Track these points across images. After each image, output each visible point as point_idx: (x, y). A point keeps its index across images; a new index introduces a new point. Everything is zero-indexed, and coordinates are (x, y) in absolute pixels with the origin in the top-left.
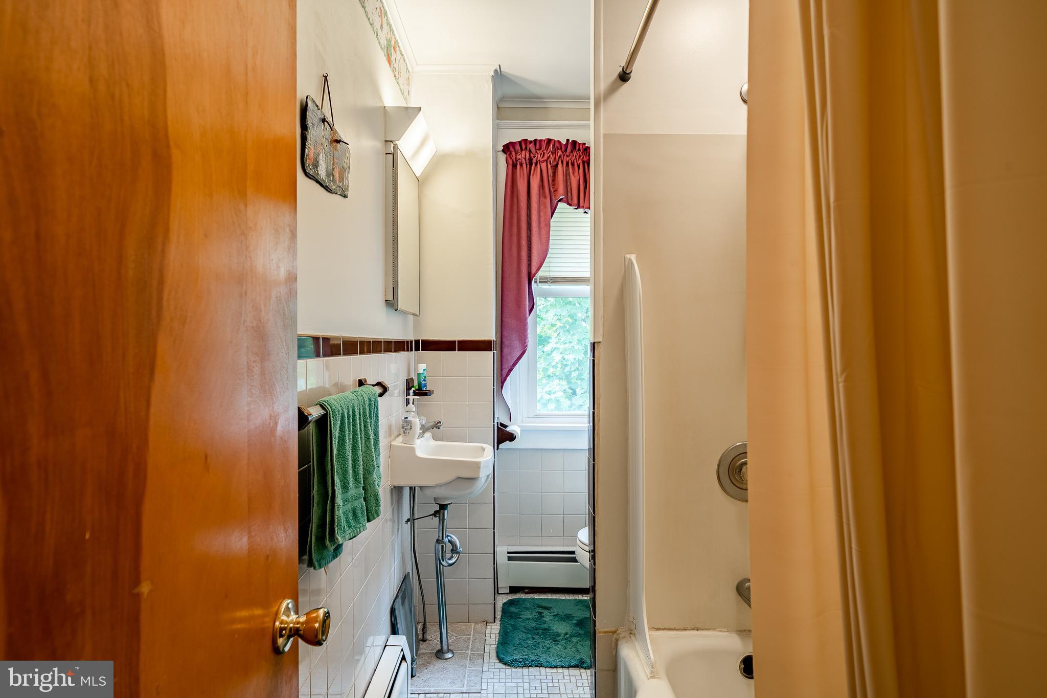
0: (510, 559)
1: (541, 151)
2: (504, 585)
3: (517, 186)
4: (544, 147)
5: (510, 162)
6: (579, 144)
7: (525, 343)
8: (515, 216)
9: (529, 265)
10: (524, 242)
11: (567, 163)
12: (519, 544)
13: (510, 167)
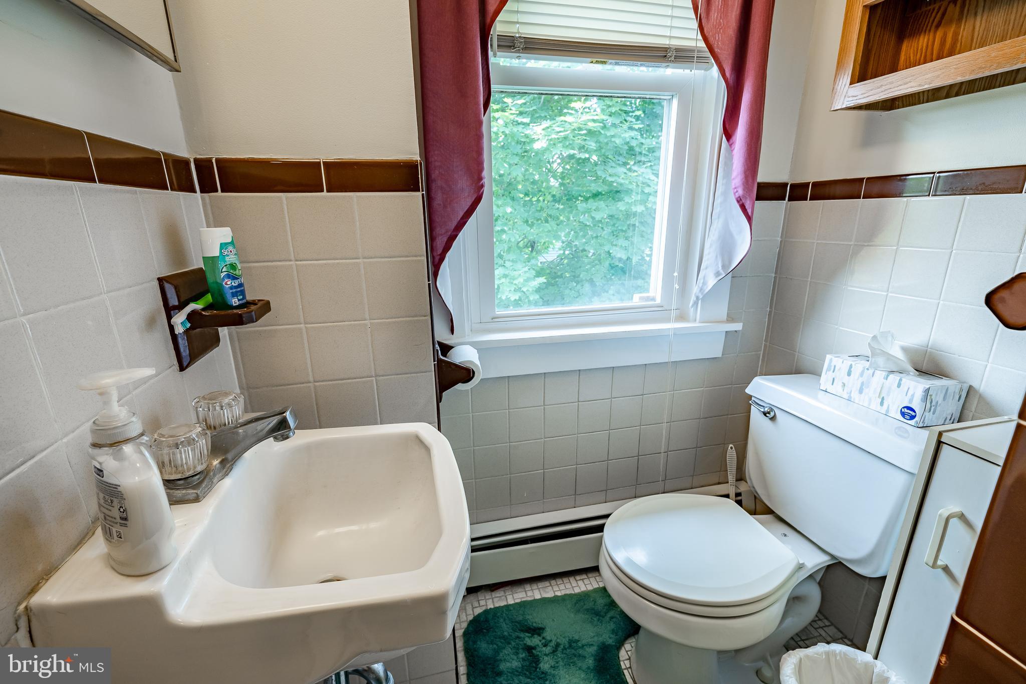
7: (480, 178)
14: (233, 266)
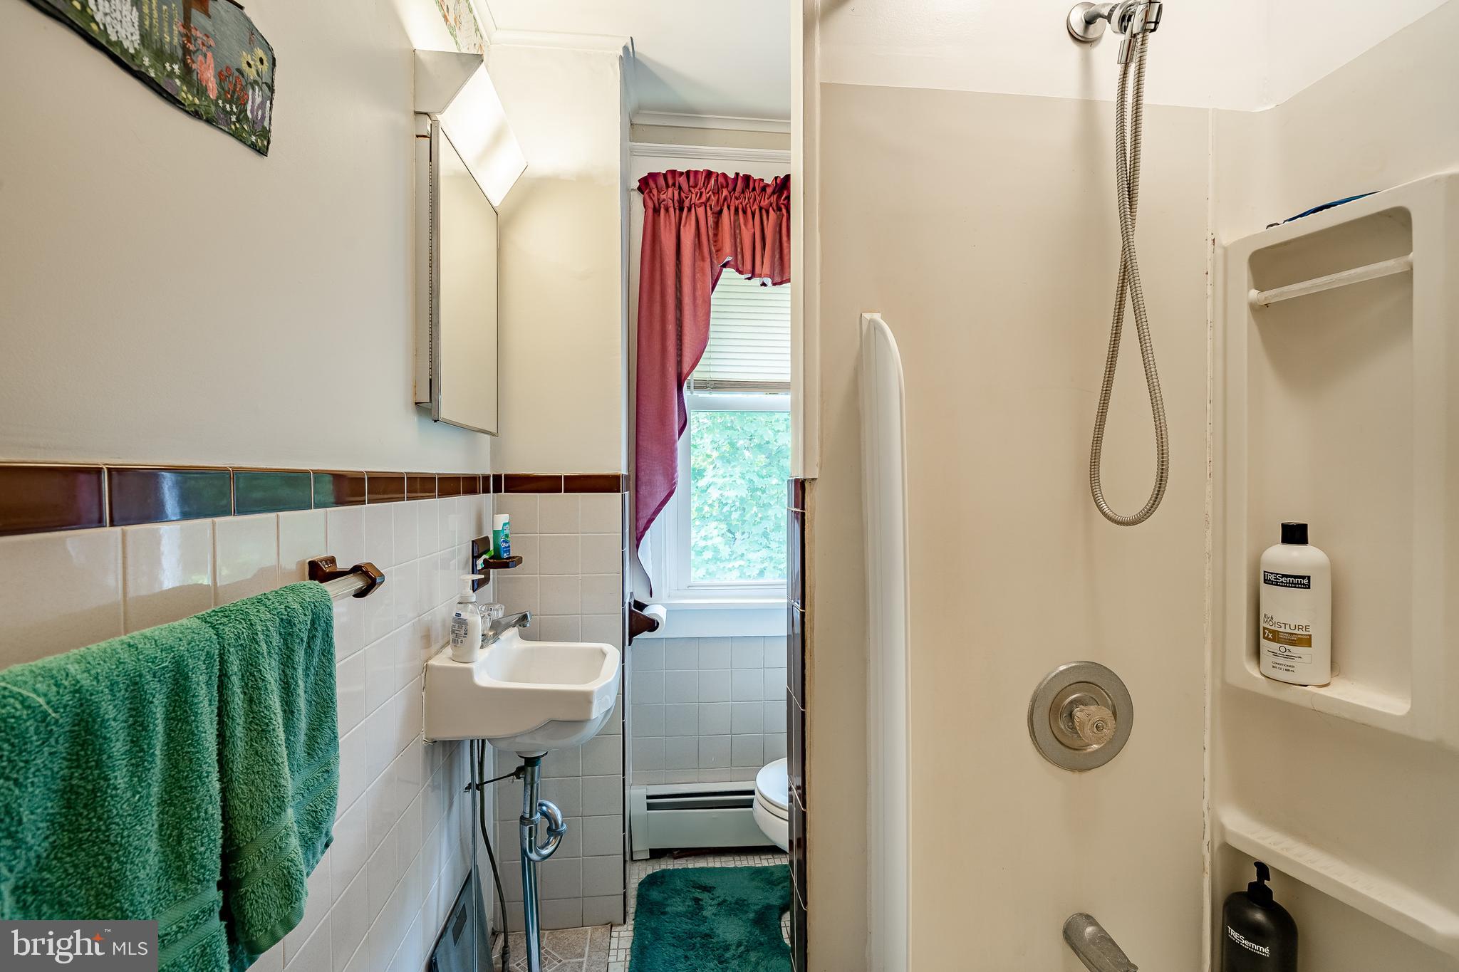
0: (650, 807)
1: (697, 190)
2: (641, 847)
3: (660, 242)
4: (701, 182)
5: (650, 204)
6: (755, 180)
7: (673, 479)
8: (658, 288)
9: (679, 363)
10: (671, 328)
11: (736, 210)
12: (664, 782)
13: (650, 212)
14: (507, 536)
